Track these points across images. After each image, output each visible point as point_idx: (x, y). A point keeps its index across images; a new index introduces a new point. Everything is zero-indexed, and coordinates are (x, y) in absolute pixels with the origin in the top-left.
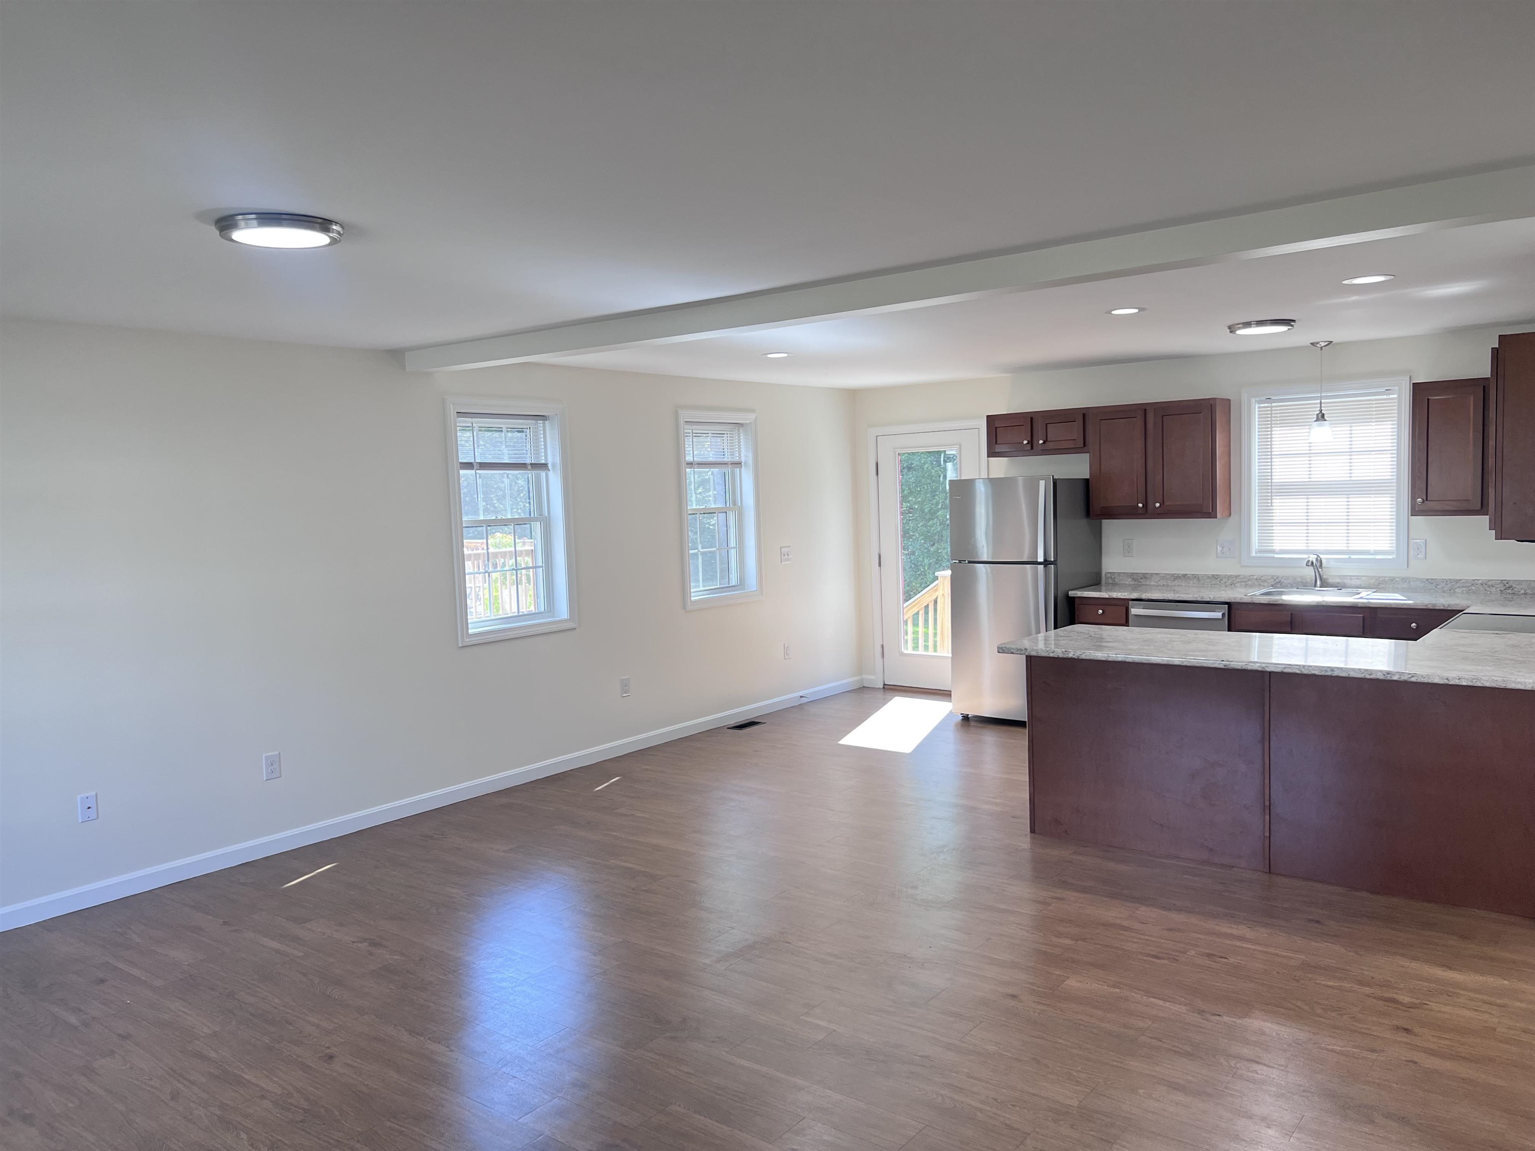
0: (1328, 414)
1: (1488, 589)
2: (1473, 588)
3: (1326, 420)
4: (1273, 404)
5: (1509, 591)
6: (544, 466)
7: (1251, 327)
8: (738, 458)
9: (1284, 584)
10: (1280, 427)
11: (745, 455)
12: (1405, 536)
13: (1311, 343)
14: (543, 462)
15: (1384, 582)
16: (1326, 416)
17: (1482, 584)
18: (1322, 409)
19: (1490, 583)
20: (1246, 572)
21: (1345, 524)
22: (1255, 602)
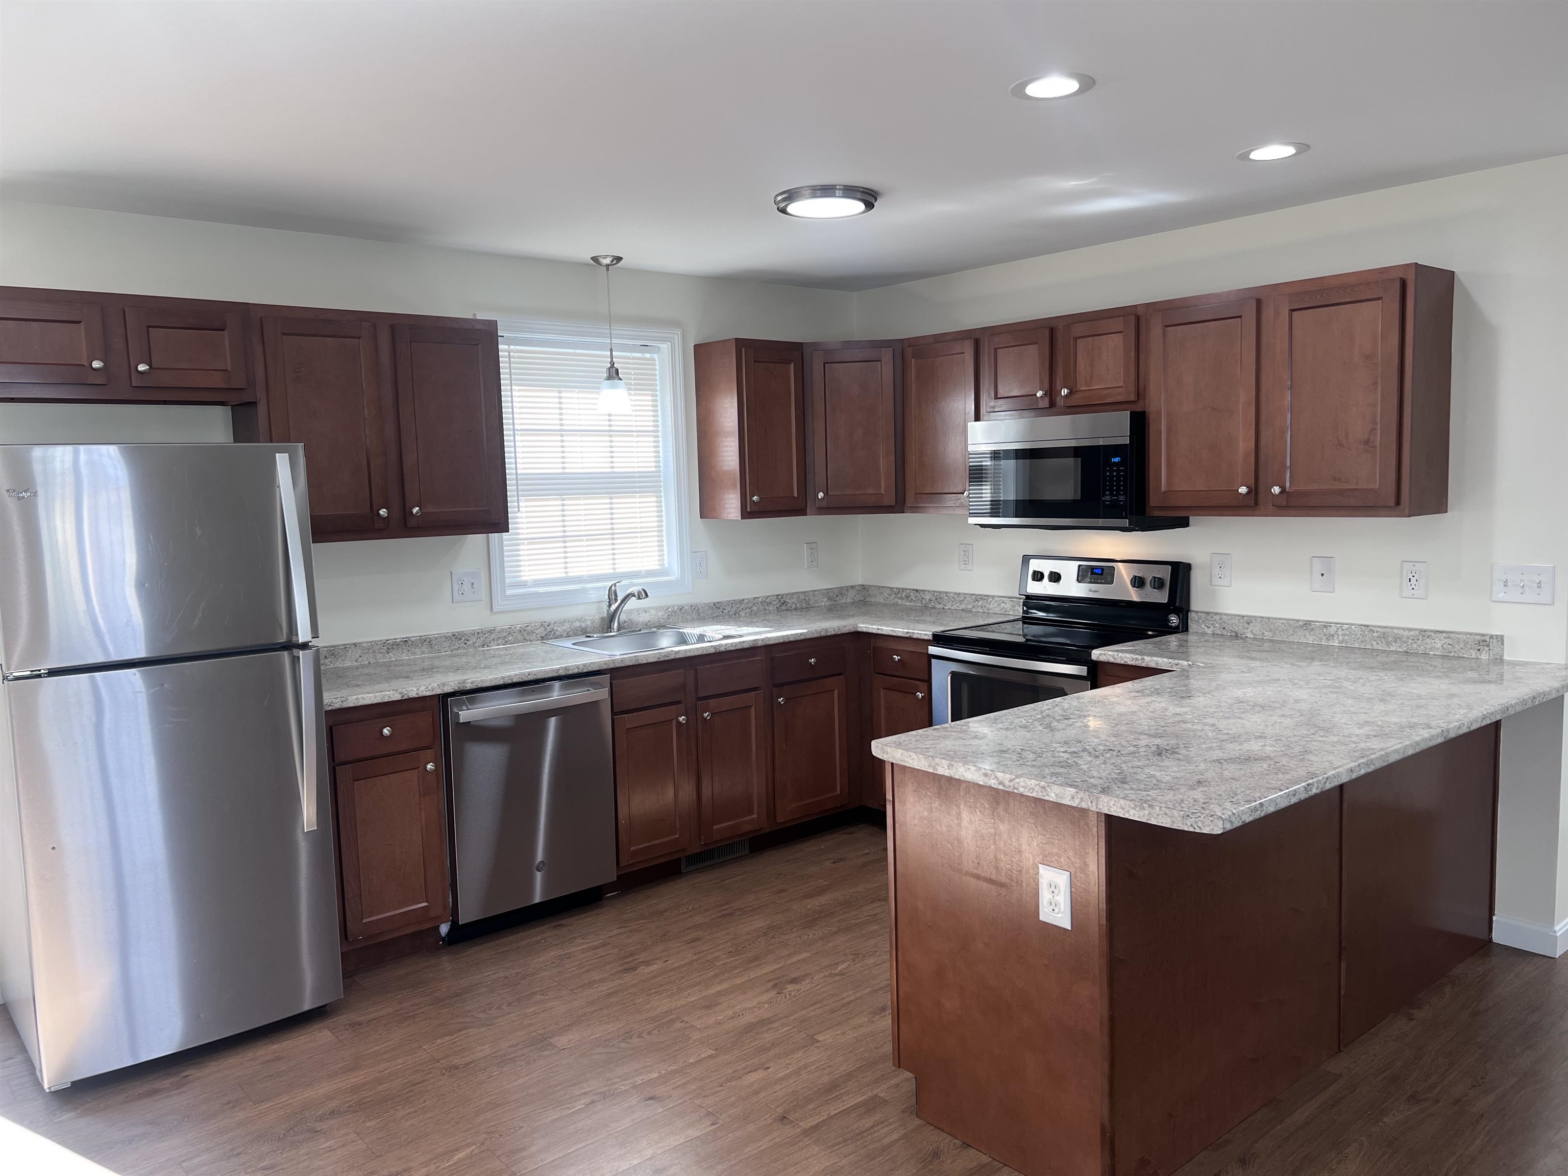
3: (621, 379)
4: (511, 348)
5: (783, 608)
9: (558, 633)
12: (689, 545)
13: (592, 258)
15: (673, 614)
16: (619, 372)
18: (614, 360)
19: (768, 600)
20: (502, 622)
21: (610, 536)
22: (642, 662)
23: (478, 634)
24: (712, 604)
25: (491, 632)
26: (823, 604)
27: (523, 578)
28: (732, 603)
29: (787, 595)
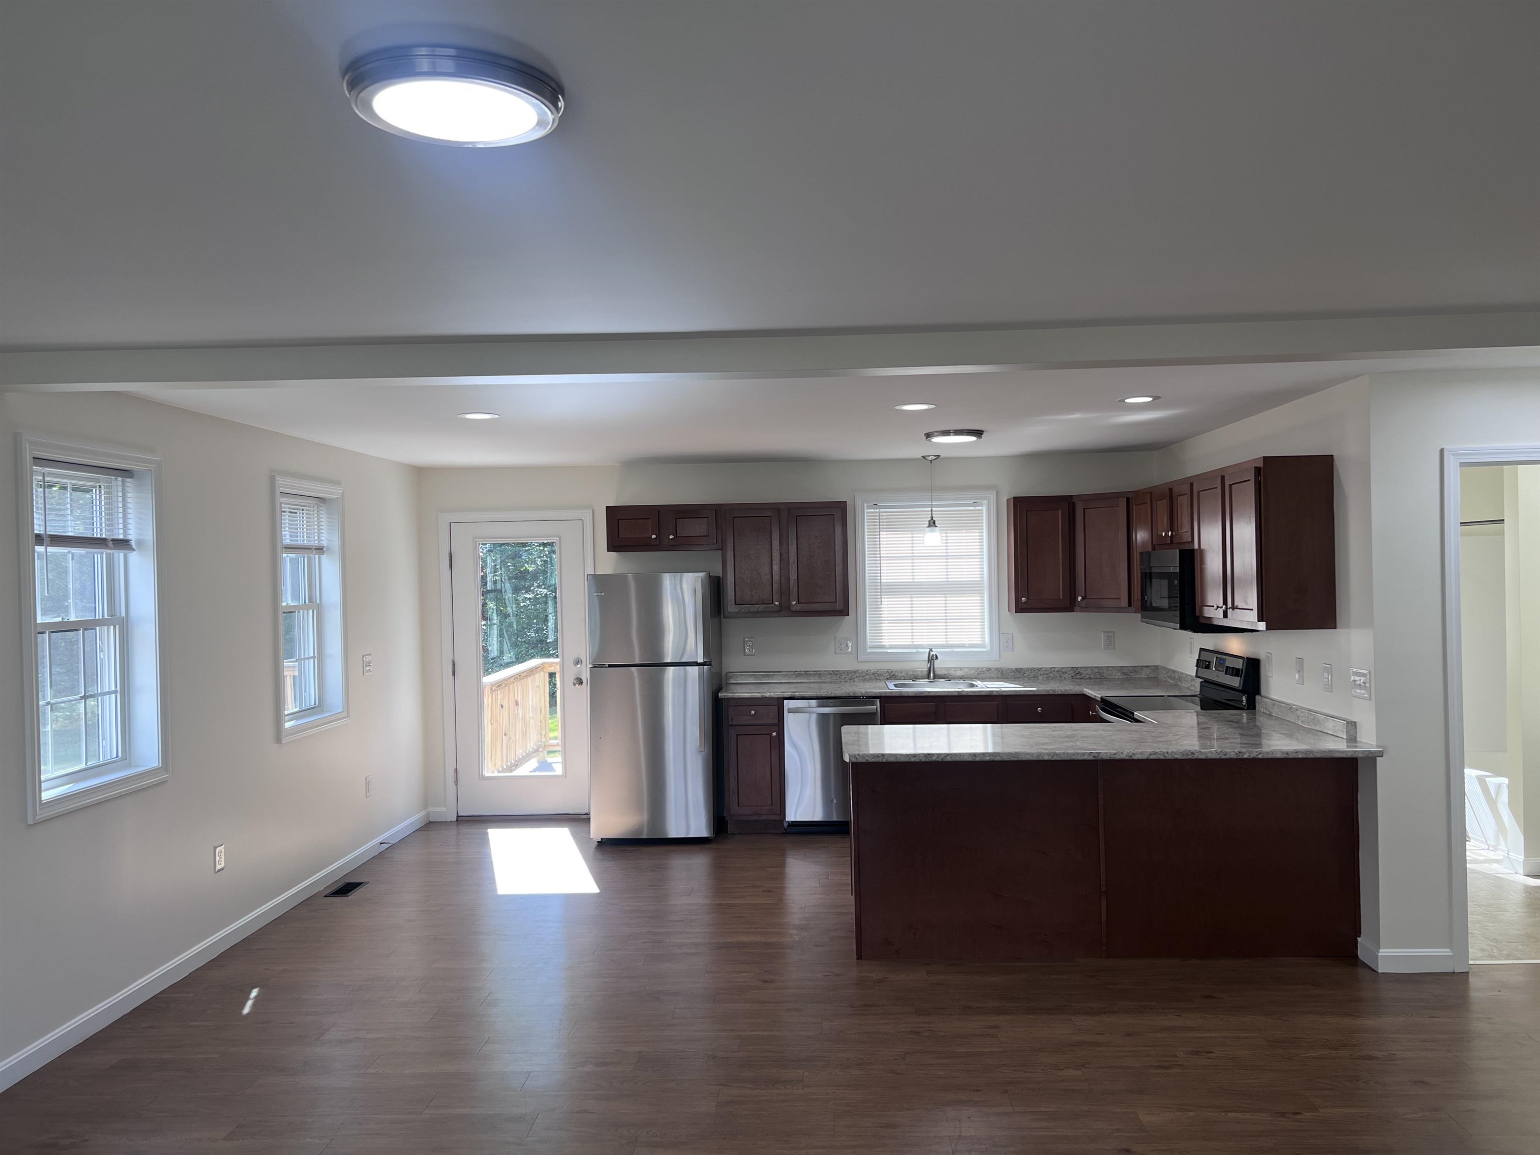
0: (938, 521)
1: (1063, 675)
2: (1051, 675)
3: (936, 527)
4: (881, 510)
5: (1078, 677)
6: (123, 544)
7: (950, 435)
8: (316, 542)
9: (898, 677)
10: (886, 531)
11: (328, 537)
12: (998, 629)
13: (922, 457)
14: (121, 537)
15: (982, 673)
16: (936, 522)
17: (1058, 671)
18: (933, 516)
19: (1064, 670)
20: (864, 667)
21: (944, 621)
22: (904, 695)
23: (848, 672)
24: (1014, 669)
25: (855, 672)
26: (1117, 677)
27: (884, 643)
28: (1031, 670)
29: (1082, 668)
